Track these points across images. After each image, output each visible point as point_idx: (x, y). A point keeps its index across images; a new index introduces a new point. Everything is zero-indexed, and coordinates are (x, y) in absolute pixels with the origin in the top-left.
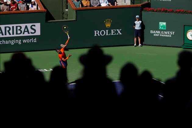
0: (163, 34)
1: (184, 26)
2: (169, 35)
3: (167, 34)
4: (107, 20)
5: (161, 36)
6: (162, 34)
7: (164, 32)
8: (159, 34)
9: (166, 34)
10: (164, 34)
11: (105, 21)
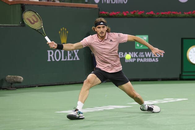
0: (143, 58)
1: (182, 39)
2: (155, 58)
3: (151, 57)
4: (63, 30)
5: (139, 61)
6: (140, 58)
7: (144, 54)
8: (136, 58)
9: (148, 57)
10: (145, 57)
11: (60, 31)
